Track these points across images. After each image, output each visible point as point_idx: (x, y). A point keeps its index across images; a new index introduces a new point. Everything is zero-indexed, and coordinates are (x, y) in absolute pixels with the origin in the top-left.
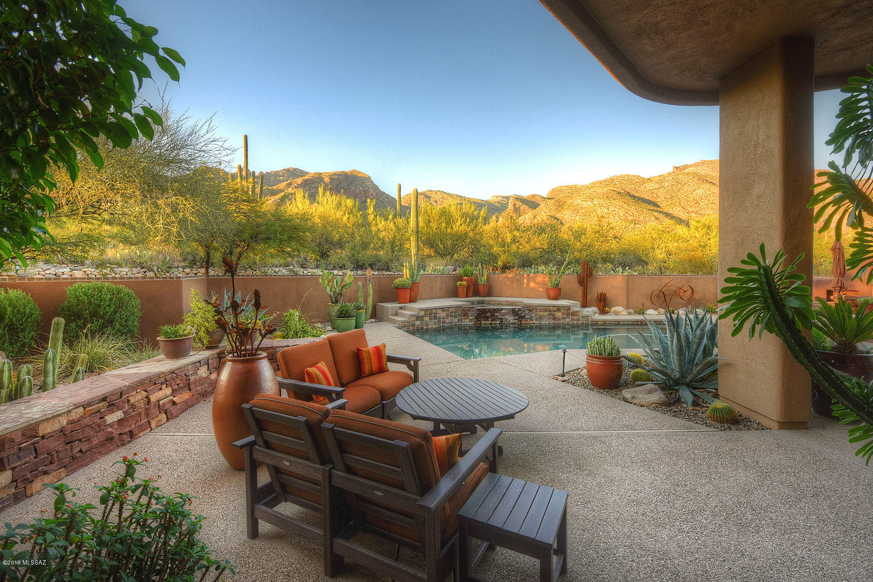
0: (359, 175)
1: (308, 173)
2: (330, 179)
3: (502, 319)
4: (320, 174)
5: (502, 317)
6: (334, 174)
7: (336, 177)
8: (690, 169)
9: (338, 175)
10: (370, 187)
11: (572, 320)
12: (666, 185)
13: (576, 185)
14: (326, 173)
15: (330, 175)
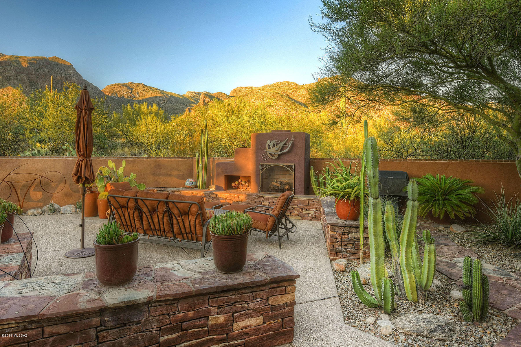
0: (60, 62)
1: (3, 55)
2: (29, 63)
4: (18, 57)
6: (33, 59)
7: (35, 62)
9: (38, 61)
10: (72, 74)
14: (24, 57)
15: (29, 60)
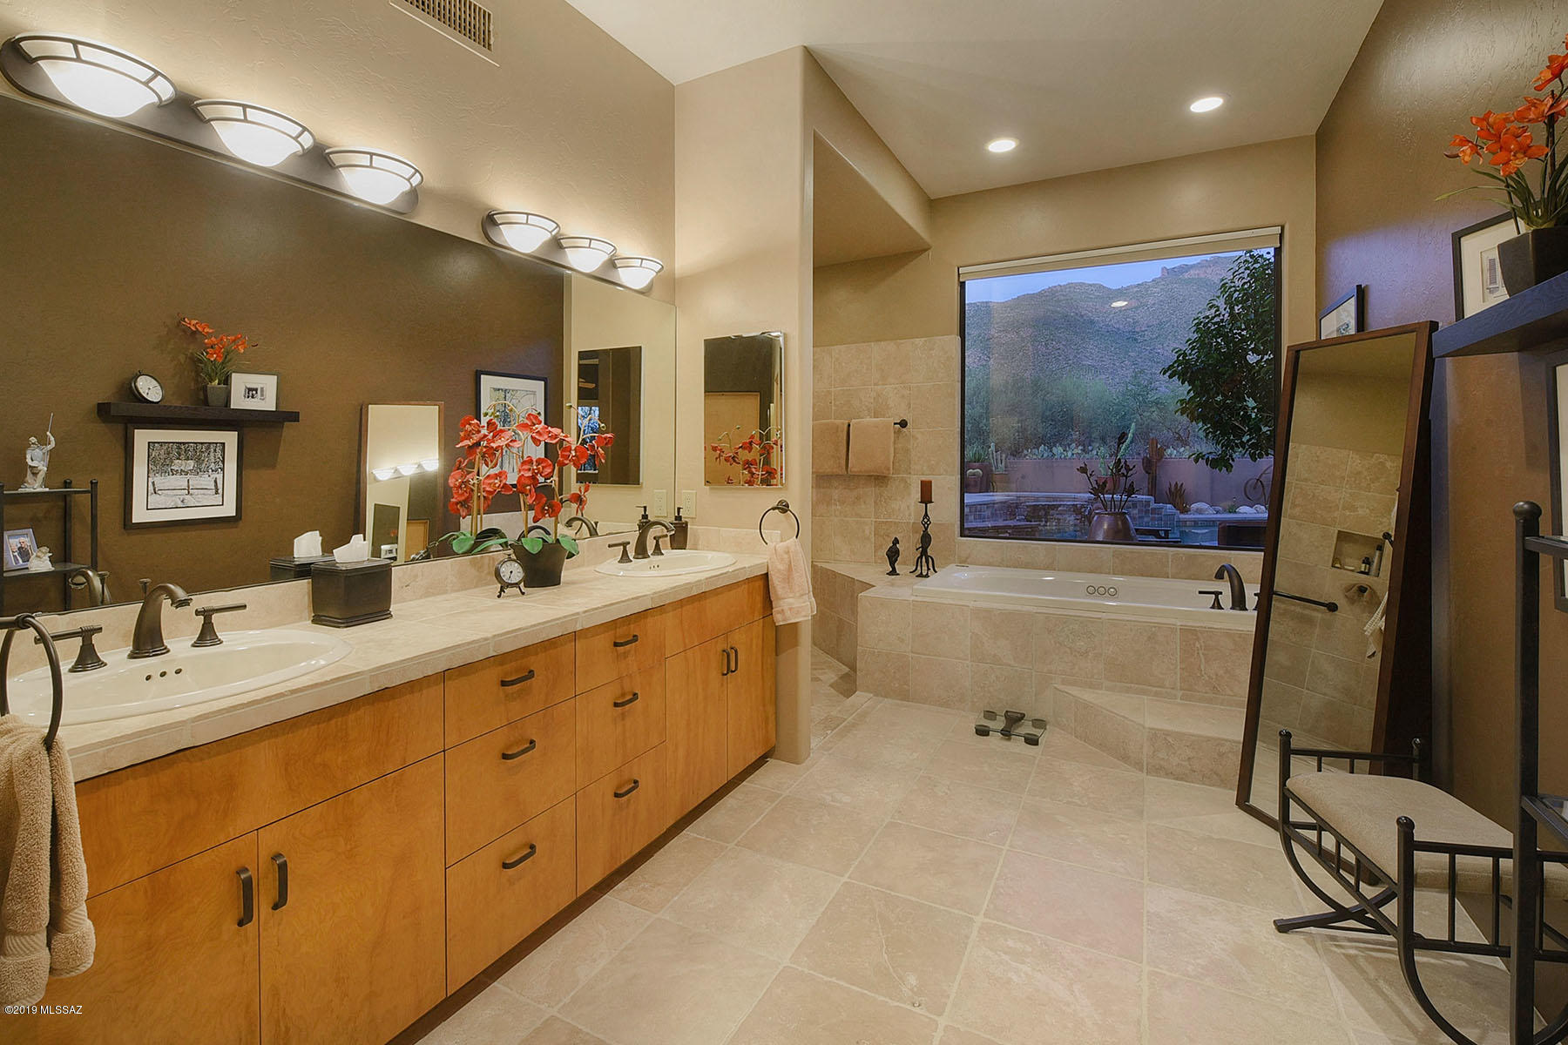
3: (1059, 519)
5: (1060, 517)
8: (1192, 272)
11: (1153, 519)
12: (1151, 301)
13: (987, 302)
